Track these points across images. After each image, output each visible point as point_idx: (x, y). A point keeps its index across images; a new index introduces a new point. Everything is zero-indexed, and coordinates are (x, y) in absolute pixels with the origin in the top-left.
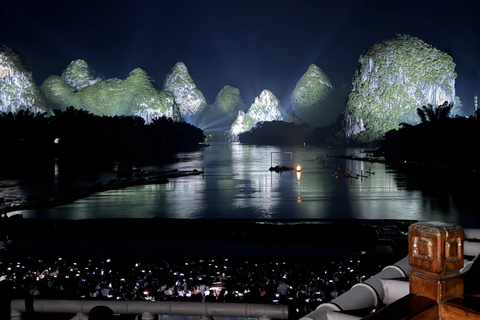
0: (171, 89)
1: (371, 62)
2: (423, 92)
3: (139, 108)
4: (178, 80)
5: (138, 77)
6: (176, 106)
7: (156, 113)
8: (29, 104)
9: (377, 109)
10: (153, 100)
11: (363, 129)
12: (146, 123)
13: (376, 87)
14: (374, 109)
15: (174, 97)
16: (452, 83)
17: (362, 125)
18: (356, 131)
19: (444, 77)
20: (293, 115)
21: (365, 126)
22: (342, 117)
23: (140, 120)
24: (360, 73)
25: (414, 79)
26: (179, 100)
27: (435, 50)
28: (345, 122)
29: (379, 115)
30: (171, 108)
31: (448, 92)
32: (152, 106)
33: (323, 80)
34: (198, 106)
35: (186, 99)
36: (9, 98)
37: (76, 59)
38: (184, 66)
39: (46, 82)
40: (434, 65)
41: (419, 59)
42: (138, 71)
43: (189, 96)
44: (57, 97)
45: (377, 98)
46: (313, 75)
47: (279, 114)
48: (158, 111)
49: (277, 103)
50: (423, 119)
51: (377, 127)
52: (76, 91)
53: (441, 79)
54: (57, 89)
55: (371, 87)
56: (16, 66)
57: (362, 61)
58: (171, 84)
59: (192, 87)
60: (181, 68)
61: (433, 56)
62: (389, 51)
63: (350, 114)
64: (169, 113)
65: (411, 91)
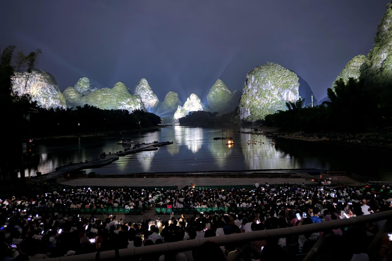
0: (139, 93)
1: (253, 78)
2: (282, 94)
3: (121, 105)
4: (143, 89)
5: (120, 87)
6: (142, 103)
7: (131, 108)
8: (57, 104)
9: (257, 104)
10: (129, 100)
11: (249, 115)
12: (130, 113)
13: (256, 91)
14: (255, 103)
15: (141, 98)
16: (297, 89)
17: (249, 112)
18: (246, 116)
19: (293, 85)
20: (209, 107)
21: (251, 113)
22: (238, 108)
23: (127, 111)
24: (247, 84)
25: (276, 86)
26: (143, 100)
27: (288, 70)
28: (239, 111)
29: (259, 107)
30: (139, 104)
31: (295, 94)
32: (128, 103)
33: (225, 88)
34: (154, 103)
35: (147, 99)
36: (45, 100)
37: (82, 77)
38: (146, 81)
39: (65, 90)
40: (287, 79)
41: (279, 76)
42: (120, 84)
43: (149, 98)
44: (72, 99)
45: (257, 97)
46: (219, 85)
47: (201, 108)
48: (132, 106)
49: (199, 100)
50: (289, 108)
51: (258, 113)
52: (83, 96)
53: (291, 87)
54: (72, 94)
55: (253, 91)
56: (48, 81)
57: (248, 77)
58: (138, 91)
59: (151, 92)
60: (144, 81)
61: (287, 74)
62: (263, 71)
63: (242, 106)
64: (138, 107)
65: (275, 93)
